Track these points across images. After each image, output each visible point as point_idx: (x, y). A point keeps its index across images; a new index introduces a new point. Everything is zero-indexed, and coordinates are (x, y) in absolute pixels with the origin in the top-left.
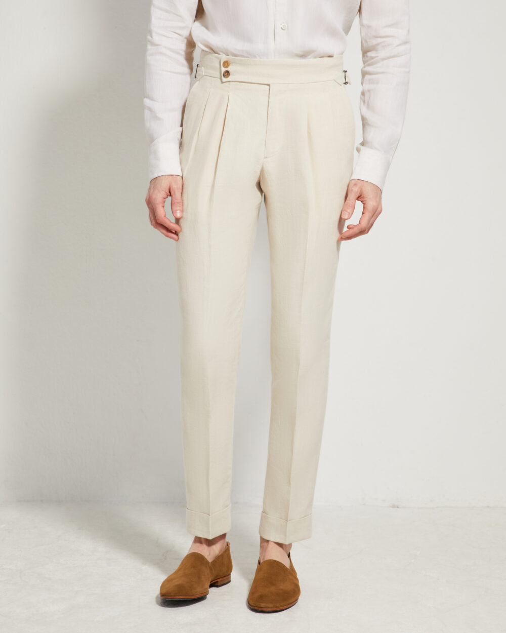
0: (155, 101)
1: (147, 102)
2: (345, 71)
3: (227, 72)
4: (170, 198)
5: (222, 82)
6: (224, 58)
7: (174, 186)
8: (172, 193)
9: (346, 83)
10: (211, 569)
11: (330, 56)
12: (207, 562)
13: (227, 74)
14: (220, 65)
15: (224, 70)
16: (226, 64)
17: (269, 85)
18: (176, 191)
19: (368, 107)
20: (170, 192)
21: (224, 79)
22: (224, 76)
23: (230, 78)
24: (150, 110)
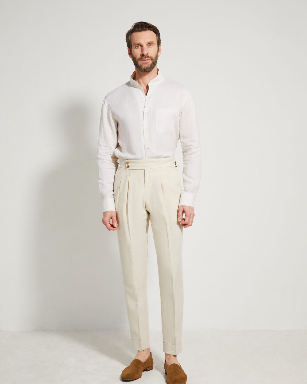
0: (103, 180)
1: (100, 181)
2: (176, 162)
3: (128, 166)
4: (111, 219)
5: (126, 170)
6: (127, 161)
7: (113, 215)
8: (112, 217)
9: (176, 166)
10: (143, 365)
11: (168, 157)
12: (142, 363)
13: (128, 167)
14: (125, 163)
15: (127, 165)
16: (128, 163)
17: (144, 170)
18: (114, 217)
19: (185, 174)
20: (111, 217)
21: (127, 169)
22: (127, 168)
23: (129, 168)
24: (102, 184)
